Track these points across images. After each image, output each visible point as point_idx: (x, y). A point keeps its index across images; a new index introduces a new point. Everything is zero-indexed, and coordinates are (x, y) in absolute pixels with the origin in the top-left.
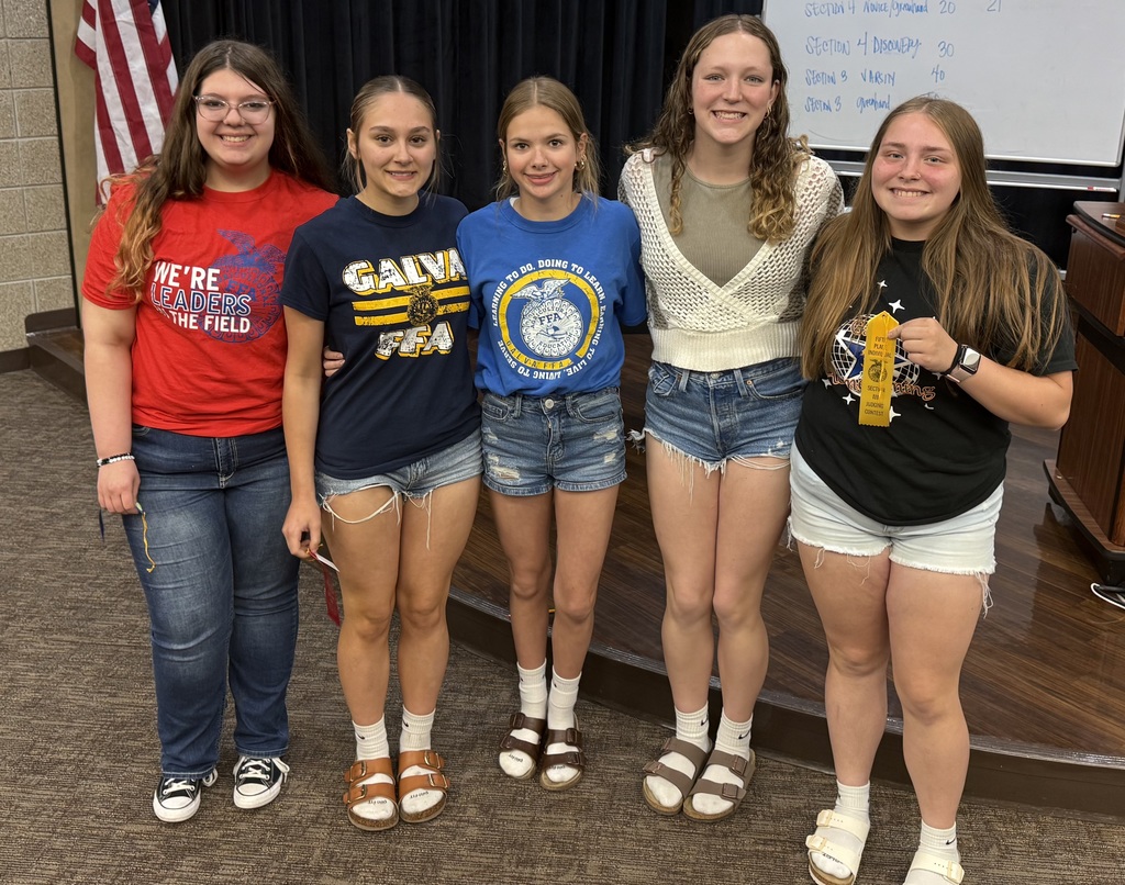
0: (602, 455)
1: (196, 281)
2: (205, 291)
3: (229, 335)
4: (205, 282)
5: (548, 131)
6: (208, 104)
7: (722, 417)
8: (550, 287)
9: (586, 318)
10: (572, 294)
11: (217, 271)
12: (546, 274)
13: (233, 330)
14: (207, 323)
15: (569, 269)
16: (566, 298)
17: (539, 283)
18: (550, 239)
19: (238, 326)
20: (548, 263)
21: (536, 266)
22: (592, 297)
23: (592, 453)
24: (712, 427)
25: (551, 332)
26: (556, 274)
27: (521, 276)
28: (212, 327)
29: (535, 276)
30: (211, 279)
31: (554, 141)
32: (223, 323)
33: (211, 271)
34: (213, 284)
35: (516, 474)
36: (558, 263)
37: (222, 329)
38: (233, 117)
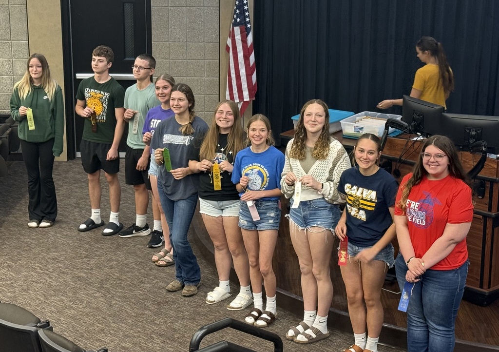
0: (268, 220)
1: (412, 205)
2: (414, 209)
3: (419, 225)
4: (414, 207)
5: (261, 127)
6: (426, 155)
7: (304, 211)
8: (255, 171)
9: (263, 181)
10: (260, 173)
11: (419, 204)
12: (254, 167)
13: (421, 224)
14: (414, 220)
15: (260, 167)
16: (258, 174)
17: (252, 170)
18: (256, 158)
19: (422, 223)
20: (256, 164)
21: (252, 165)
22: (265, 175)
23: (266, 219)
24: (301, 214)
25: (254, 183)
26: (257, 167)
27: (248, 167)
28: (415, 221)
29: (252, 168)
30: (417, 206)
31: (262, 130)
32: (418, 221)
33: (417, 203)
34: (417, 208)
35: (246, 222)
36: (258, 165)
37: (417, 223)
38: (432, 160)
